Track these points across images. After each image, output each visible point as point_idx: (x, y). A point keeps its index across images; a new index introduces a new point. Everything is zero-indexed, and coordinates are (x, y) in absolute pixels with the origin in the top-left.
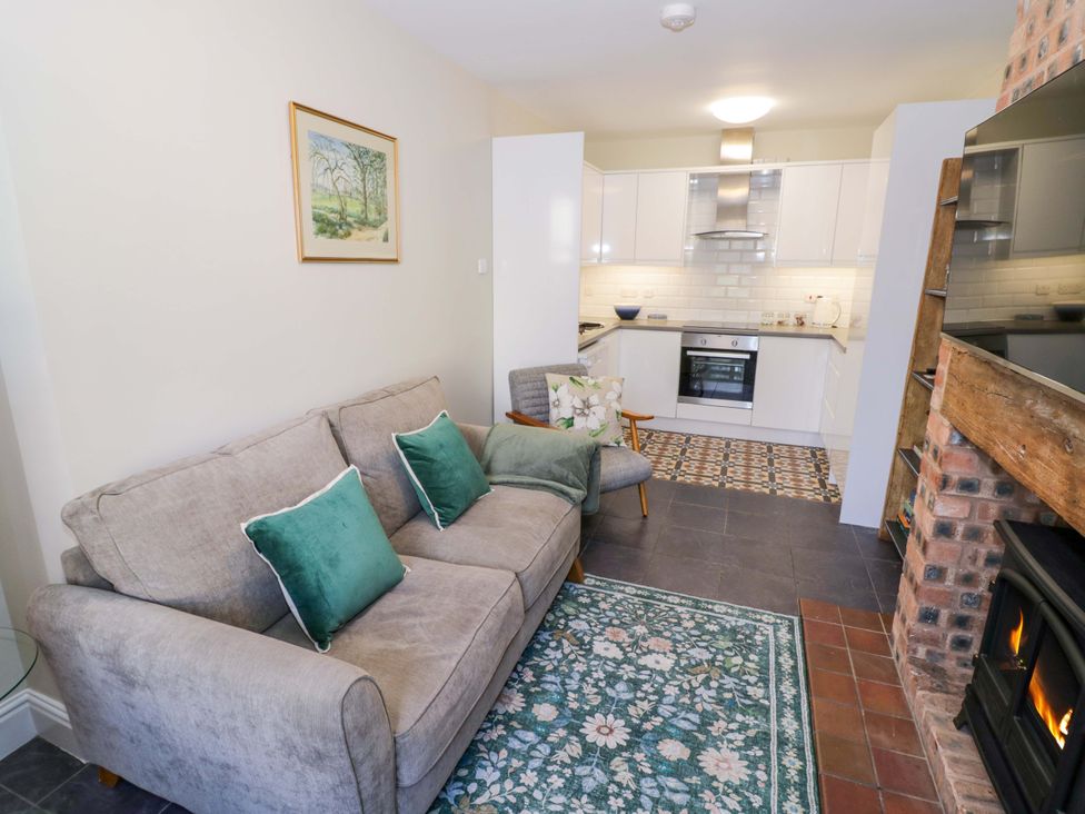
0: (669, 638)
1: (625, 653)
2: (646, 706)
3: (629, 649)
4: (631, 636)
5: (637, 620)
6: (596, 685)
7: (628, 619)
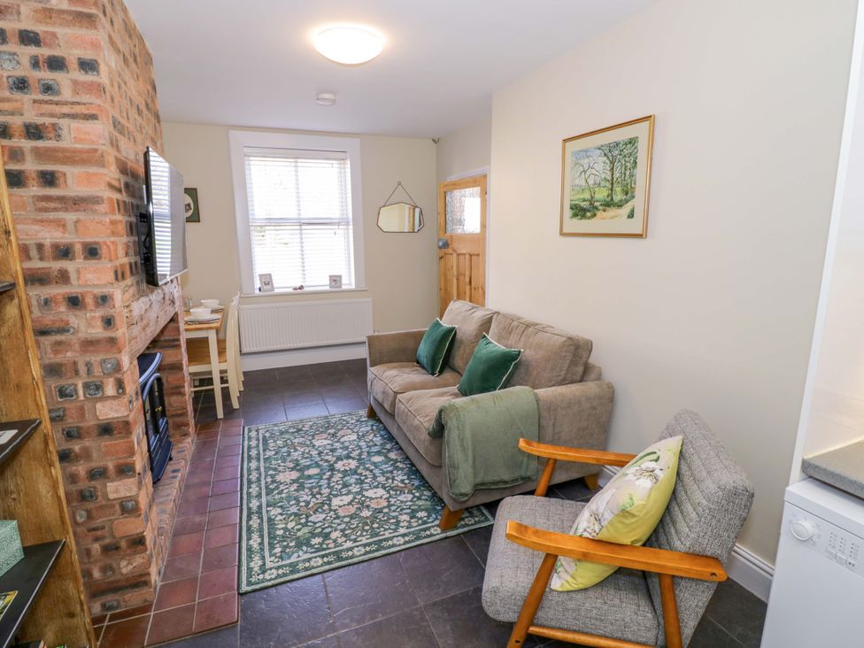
0: (344, 517)
1: (363, 496)
2: (333, 479)
3: (363, 499)
4: (368, 507)
5: (374, 518)
6: (365, 476)
7: (380, 516)
